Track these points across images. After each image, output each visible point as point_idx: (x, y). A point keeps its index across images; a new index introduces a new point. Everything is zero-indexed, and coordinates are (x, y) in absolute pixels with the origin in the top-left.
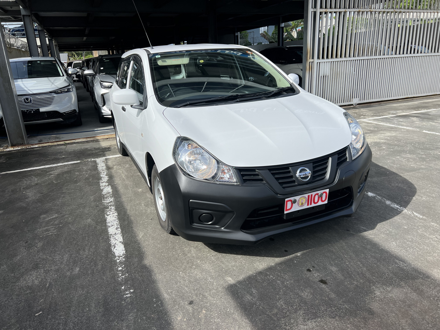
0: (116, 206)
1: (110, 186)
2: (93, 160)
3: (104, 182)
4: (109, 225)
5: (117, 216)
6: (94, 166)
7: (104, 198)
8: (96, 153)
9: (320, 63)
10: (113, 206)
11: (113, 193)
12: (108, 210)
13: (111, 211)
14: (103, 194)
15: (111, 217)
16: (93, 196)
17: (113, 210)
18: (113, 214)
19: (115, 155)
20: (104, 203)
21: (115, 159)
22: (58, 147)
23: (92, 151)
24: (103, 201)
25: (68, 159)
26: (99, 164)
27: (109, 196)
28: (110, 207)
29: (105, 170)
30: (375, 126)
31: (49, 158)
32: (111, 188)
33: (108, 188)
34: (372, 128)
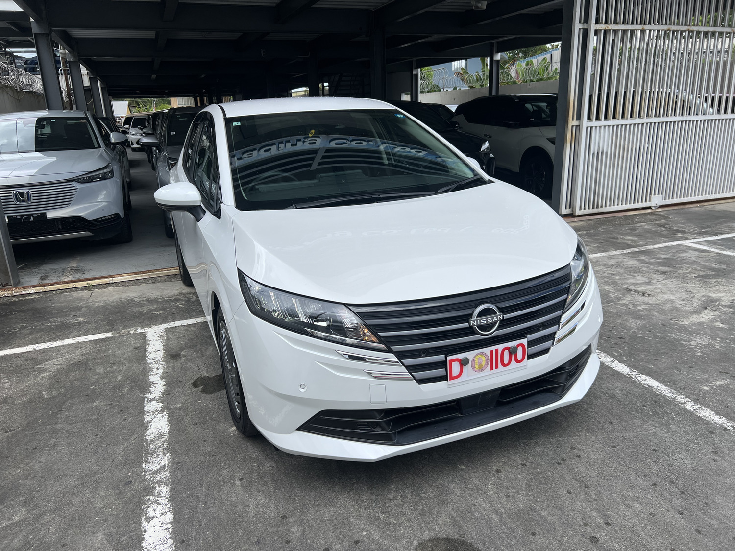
0: (173, 483)
1: (165, 413)
2: (139, 330)
3: (154, 399)
5: (171, 523)
6: (139, 348)
7: (147, 453)
8: (148, 313)
9: (591, 127)
10: (166, 484)
11: (170, 437)
12: (152, 498)
13: (159, 504)
14: (146, 441)
15: (157, 528)
16: (123, 444)
17: (163, 501)
18: (162, 514)
19: (187, 318)
20: (146, 472)
21: (186, 330)
22: (74, 295)
23: (142, 305)
24: (144, 464)
25: (88, 326)
26: (150, 343)
27: (160, 447)
28: (159, 487)
29: (162, 363)
30: (717, 257)
31: (50, 324)
32: (168, 421)
33: (161, 419)
34: (715, 264)
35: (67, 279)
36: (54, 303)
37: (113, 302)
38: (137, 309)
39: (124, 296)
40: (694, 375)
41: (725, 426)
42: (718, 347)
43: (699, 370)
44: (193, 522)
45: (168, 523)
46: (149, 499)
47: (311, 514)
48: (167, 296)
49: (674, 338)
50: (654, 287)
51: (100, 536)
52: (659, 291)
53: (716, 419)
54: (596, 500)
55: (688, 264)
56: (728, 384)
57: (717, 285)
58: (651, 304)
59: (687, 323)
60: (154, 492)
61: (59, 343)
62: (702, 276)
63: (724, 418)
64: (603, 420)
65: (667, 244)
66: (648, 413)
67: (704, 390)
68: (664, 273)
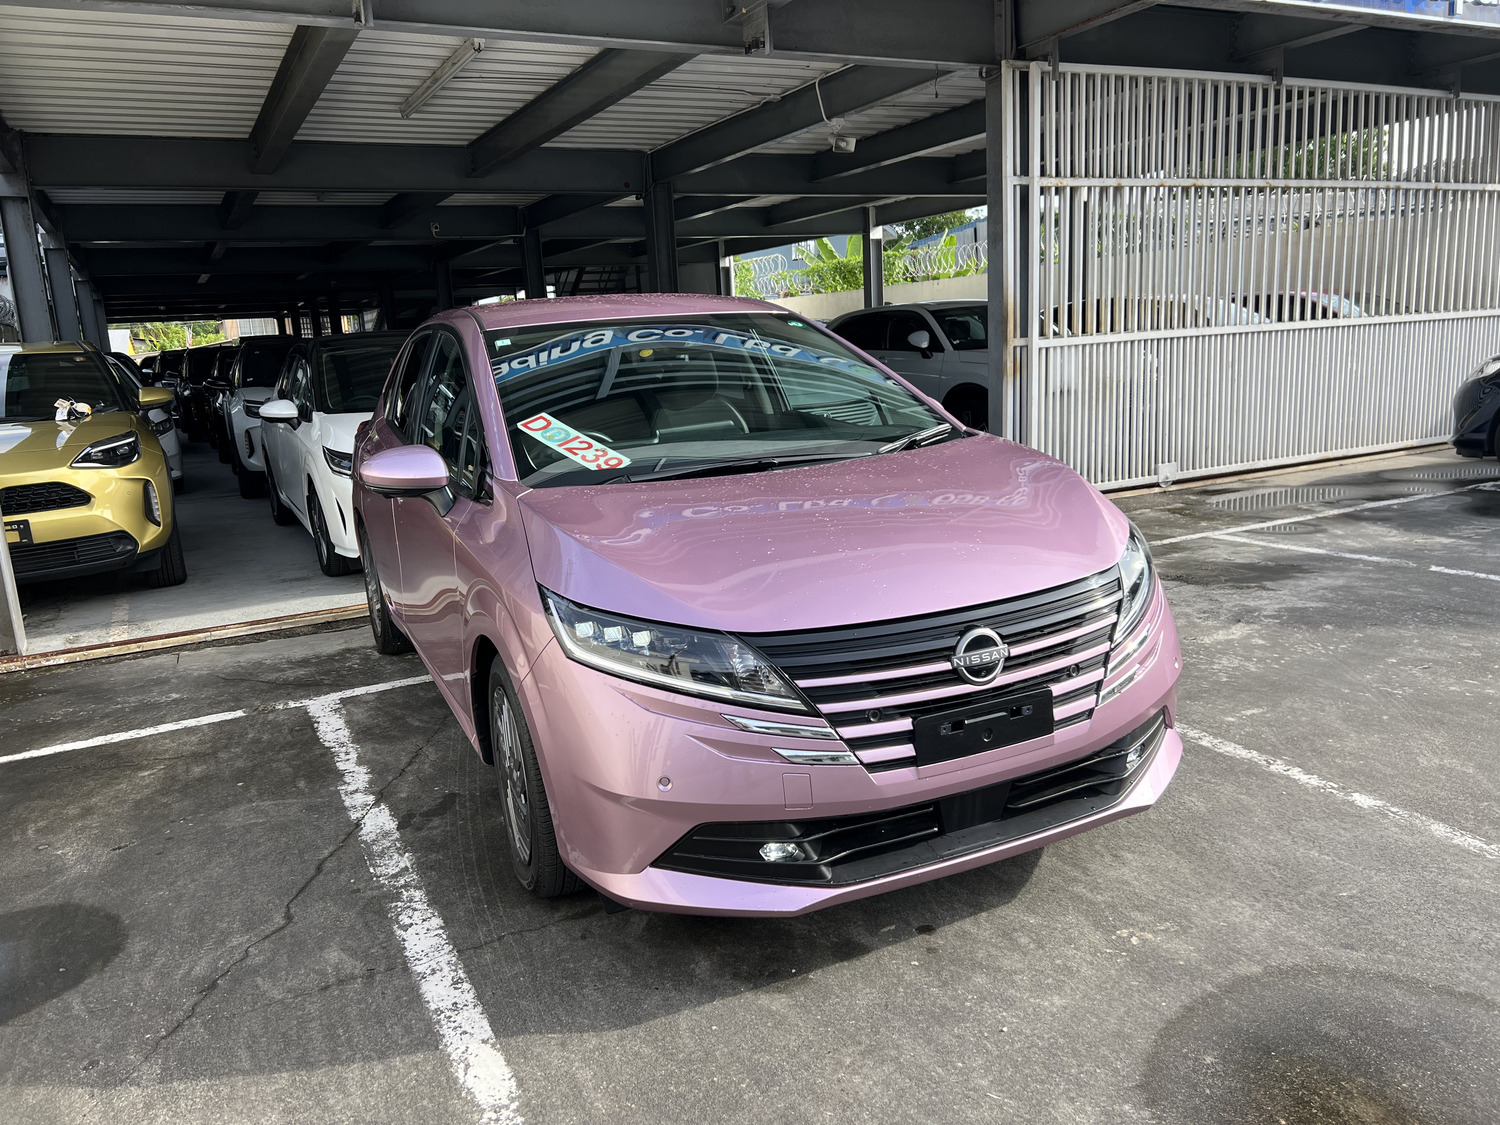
0: (428, 886)
1: (383, 807)
2: (292, 704)
3: (356, 791)
4: (419, 969)
5: (442, 928)
6: (303, 727)
7: (371, 856)
8: (299, 679)
9: (1047, 349)
10: (416, 888)
11: (402, 834)
12: (400, 904)
13: (415, 910)
14: (365, 842)
15: (422, 936)
17: (419, 906)
18: (424, 920)
19: (373, 683)
20: (379, 877)
21: (378, 699)
22: (145, 662)
24: (371, 869)
25: (195, 705)
26: (320, 720)
28: (407, 891)
29: (351, 745)
30: (1261, 552)
31: (119, 706)
32: (393, 816)
33: (379, 814)
34: (1258, 561)
37: (225, 668)
38: (275, 675)
39: (243, 659)
40: (1215, 705)
41: (1256, 760)
43: (1223, 699)
45: (437, 929)
46: (397, 906)
48: (324, 654)
51: (335, 952)
56: (1263, 713)
57: (1259, 590)
59: (1209, 642)
60: (403, 898)
61: (149, 731)
62: (1236, 579)
63: (1255, 752)
65: (1183, 538)
67: (1228, 721)
68: (1178, 578)
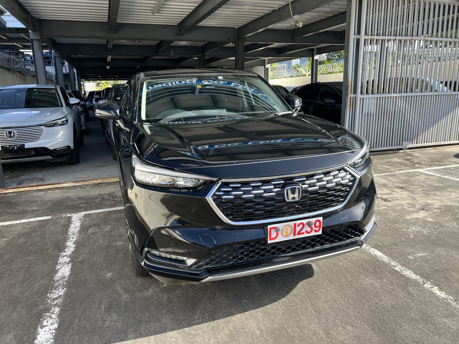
0: (63, 306)
1: (70, 264)
2: (68, 215)
3: (65, 256)
5: (56, 329)
6: (66, 225)
7: (52, 287)
8: (77, 204)
9: (363, 98)
10: (59, 307)
11: (69, 279)
12: (48, 314)
13: (51, 318)
14: (54, 280)
15: (46, 331)
16: (39, 282)
17: (54, 316)
18: (51, 324)
19: (100, 209)
20: (48, 299)
21: (97, 216)
22: (35, 194)
23: (74, 201)
24: (49, 294)
25: (38, 212)
26: (73, 223)
27: (61, 284)
28: (54, 308)
29: (77, 234)
30: (438, 179)
31: (15, 211)
32: (71, 269)
33: (67, 267)
34: (435, 183)
35: (33, 184)
36: (22, 198)
37: (57, 198)
38: (71, 203)
39: (65, 195)
40: (405, 249)
41: (419, 280)
42: (425, 233)
43: (409, 247)
44: (69, 330)
45: (54, 330)
46: (46, 315)
47: (143, 327)
48: (91, 196)
49: (398, 227)
50: (393, 196)
51: (11, 336)
52: (395, 198)
53: (413, 276)
54: (324, 323)
55: (418, 183)
56: (426, 255)
57: (434, 196)
58: (389, 206)
59: (409, 218)
60: (50, 311)
61: (18, 222)
62: (425, 190)
63: (419, 276)
64: (341, 275)
65: (408, 171)
66: (371, 272)
67: (410, 259)
68: (402, 188)
